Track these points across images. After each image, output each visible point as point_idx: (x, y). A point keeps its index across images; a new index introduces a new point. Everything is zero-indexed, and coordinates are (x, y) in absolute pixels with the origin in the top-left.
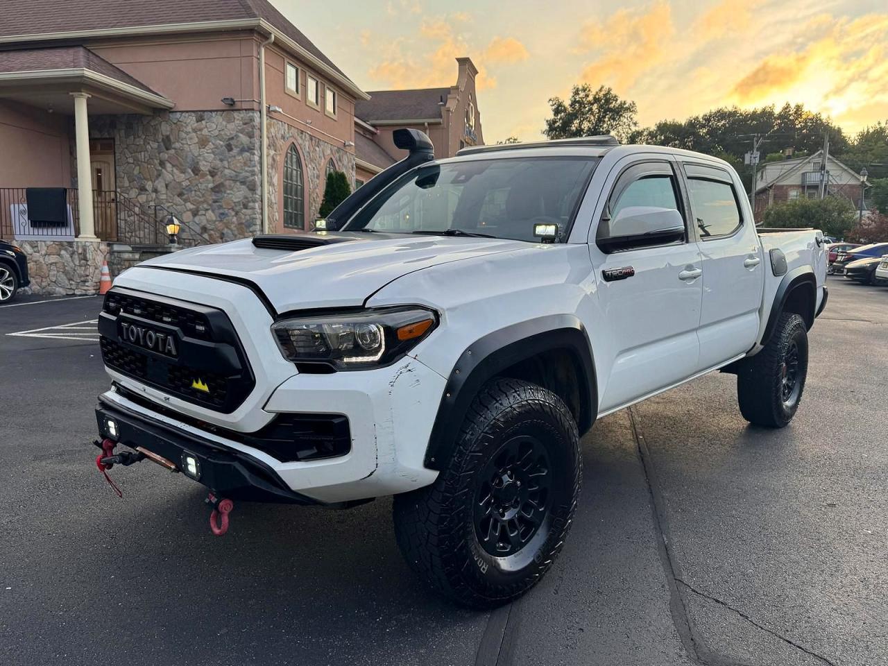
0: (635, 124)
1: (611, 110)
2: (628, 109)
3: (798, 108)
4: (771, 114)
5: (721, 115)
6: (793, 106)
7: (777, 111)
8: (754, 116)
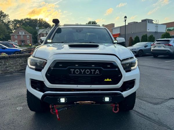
0: (9, 19)
1: (3, 15)
2: (7, 16)
3: (42, 19)
4: (37, 20)
5: (27, 19)
6: (41, 19)
7: (38, 19)
8: (34, 20)
